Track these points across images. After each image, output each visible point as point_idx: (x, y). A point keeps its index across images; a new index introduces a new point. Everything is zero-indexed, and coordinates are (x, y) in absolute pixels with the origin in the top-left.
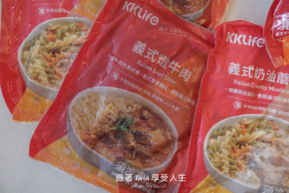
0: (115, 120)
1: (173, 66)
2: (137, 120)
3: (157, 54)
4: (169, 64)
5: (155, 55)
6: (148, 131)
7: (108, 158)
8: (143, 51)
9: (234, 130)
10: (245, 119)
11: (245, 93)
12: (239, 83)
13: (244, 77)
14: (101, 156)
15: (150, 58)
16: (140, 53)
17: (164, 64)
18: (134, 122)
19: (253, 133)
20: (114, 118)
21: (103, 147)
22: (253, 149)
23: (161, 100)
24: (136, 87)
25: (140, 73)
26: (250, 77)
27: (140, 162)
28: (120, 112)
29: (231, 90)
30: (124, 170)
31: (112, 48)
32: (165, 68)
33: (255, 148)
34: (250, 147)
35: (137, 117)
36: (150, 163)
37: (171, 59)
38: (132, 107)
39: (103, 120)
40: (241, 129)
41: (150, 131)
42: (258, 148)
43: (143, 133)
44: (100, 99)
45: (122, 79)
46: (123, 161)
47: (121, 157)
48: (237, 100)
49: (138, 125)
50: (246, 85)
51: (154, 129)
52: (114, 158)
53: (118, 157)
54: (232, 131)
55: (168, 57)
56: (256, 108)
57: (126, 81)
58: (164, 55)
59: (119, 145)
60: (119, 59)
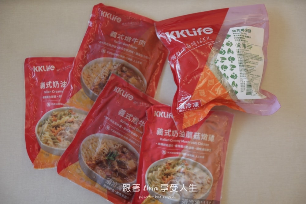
0: (107, 153)
1: (141, 123)
2: (119, 153)
3: (132, 116)
4: (139, 122)
5: (131, 117)
6: (126, 160)
7: (102, 176)
8: (124, 115)
9: (162, 167)
10: (169, 160)
11: (167, 145)
12: (163, 140)
13: (166, 136)
14: (98, 174)
15: (128, 118)
16: (122, 115)
17: (136, 122)
18: (118, 154)
19: (175, 168)
20: (106, 152)
21: (99, 169)
22: (175, 177)
23: (134, 143)
24: (120, 134)
25: (122, 127)
26: (170, 136)
27: (121, 179)
28: (110, 149)
29: (159, 144)
30: (110, 183)
31: (107, 112)
32: (136, 124)
33: (176, 177)
34: (174, 176)
35: (120, 152)
36: (127, 180)
37: (140, 120)
38: (117, 146)
39: (100, 153)
40: (166, 166)
41: (127, 161)
42: (178, 176)
43: (123, 162)
44: (99, 141)
45: (112, 130)
46: (111, 178)
47: (109, 176)
48: (163, 149)
49: (120, 156)
50: (167, 140)
51: (130, 159)
52: (105, 176)
53: (108, 175)
54: (161, 168)
55: (138, 118)
56: (175, 153)
57: (114, 131)
58: (136, 117)
59: (108, 168)
60: (111, 119)
